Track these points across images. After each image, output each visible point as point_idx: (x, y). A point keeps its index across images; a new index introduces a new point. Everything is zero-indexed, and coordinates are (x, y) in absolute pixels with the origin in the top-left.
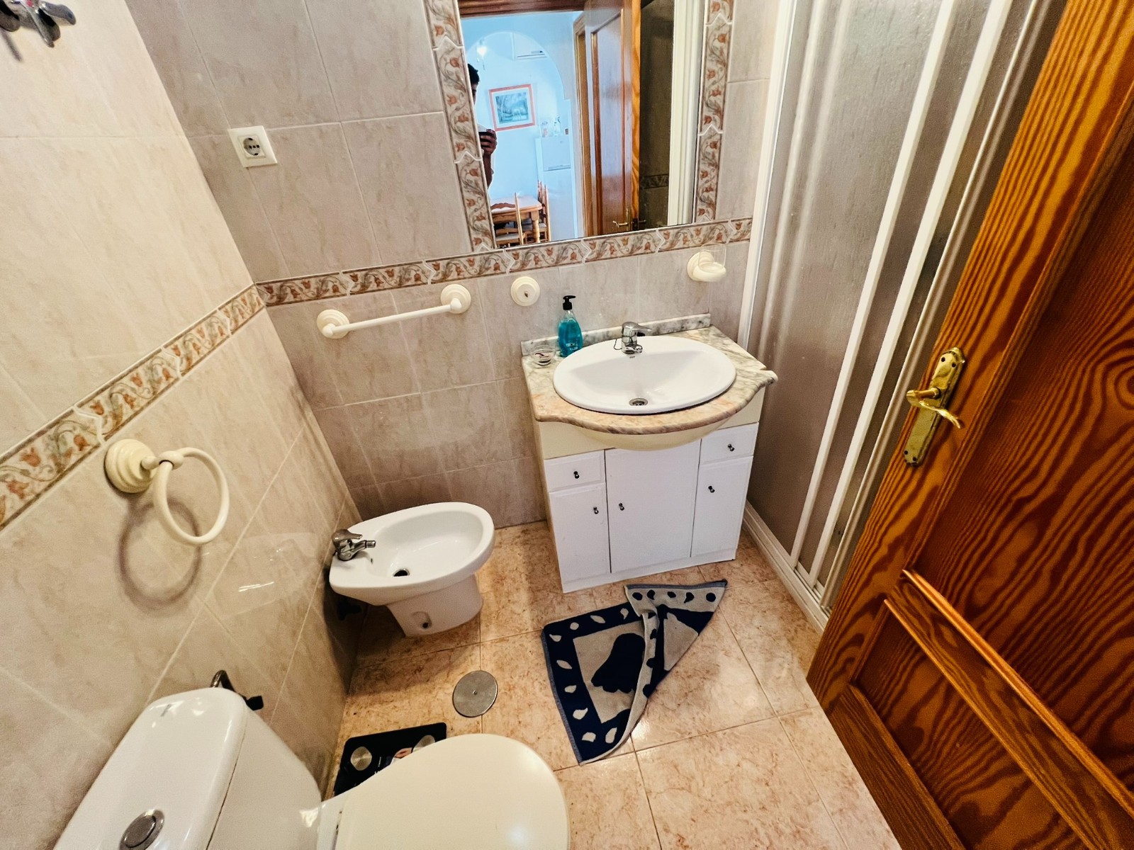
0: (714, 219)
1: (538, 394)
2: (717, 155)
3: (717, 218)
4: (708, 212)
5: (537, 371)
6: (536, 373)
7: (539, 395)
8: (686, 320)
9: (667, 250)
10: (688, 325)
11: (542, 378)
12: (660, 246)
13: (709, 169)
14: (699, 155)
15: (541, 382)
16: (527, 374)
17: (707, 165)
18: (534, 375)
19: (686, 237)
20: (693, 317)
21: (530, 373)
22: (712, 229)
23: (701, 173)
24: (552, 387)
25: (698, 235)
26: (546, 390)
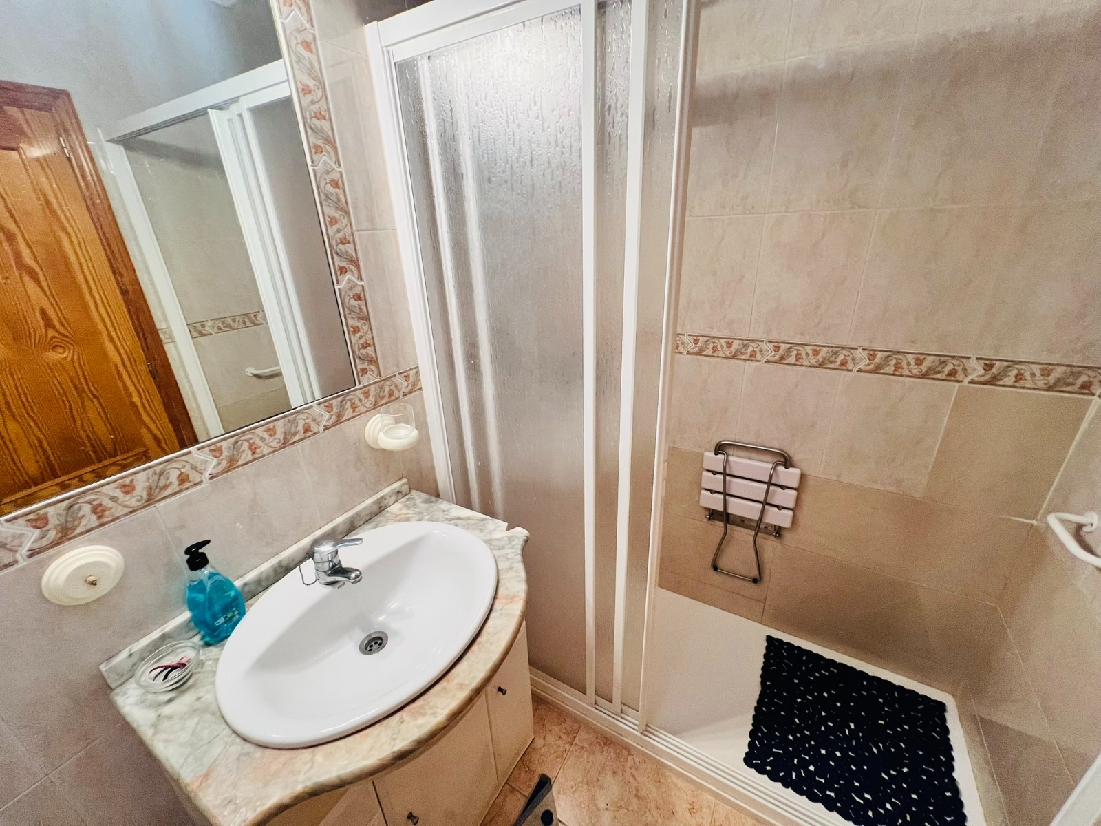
0: (380, 376)
1: (204, 771)
2: (364, 308)
3: (382, 375)
4: (372, 370)
5: (167, 710)
6: (170, 718)
7: (207, 776)
8: (382, 497)
9: (335, 424)
10: (386, 502)
11: (191, 723)
12: (324, 423)
13: (359, 324)
14: (344, 310)
15: (193, 733)
16: (147, 733)
17: (356, 319)
18: (165, 725)
19: (354, 403)
20: (387, 490)
21: (154, 726)
22: (381, 388)
23: (351, 329)
24: (227, 731)
25: (367, 397)
26: (216, 750)
